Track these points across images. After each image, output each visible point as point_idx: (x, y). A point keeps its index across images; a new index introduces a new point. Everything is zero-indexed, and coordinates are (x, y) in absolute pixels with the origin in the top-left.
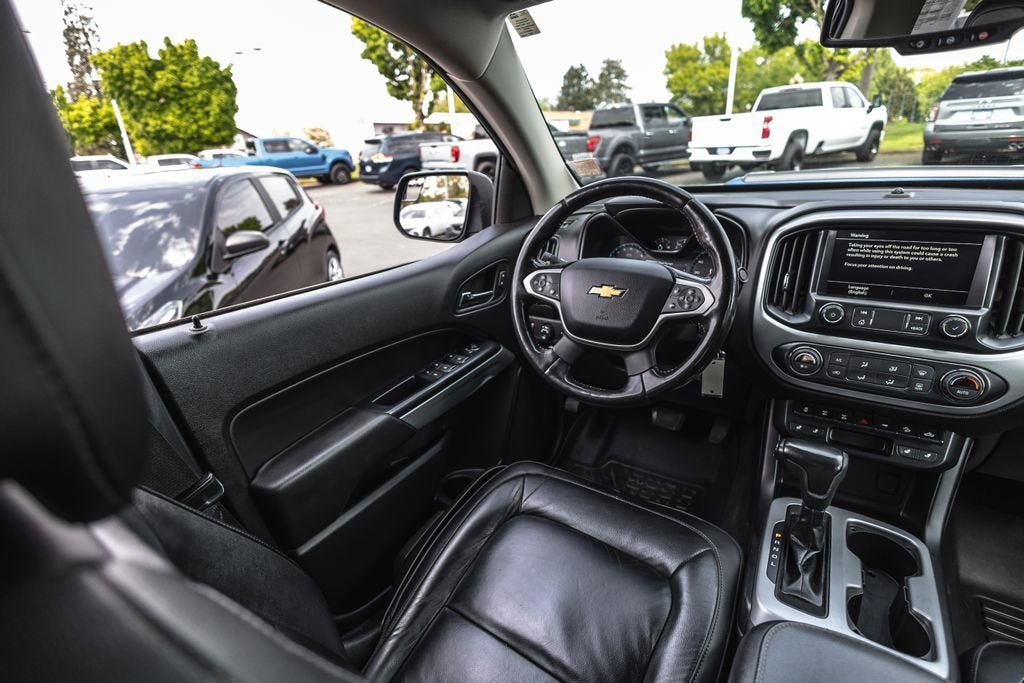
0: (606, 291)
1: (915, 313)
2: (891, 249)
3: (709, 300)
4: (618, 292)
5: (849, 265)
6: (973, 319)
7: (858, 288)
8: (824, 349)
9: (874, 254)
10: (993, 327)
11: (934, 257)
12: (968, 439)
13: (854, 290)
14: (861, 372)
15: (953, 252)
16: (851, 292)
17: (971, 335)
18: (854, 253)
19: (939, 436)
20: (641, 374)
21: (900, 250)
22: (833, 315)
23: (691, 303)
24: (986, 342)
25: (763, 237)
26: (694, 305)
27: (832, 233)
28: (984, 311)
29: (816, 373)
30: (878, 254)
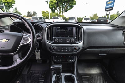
0: (4, 40)
3: (30, 40)
4: (7, 40)
5: (58, 32)
7: (60, 36)
8: (57, 47)
9: (61, 30)
10: (77, 40)
11: (68, 30)
12: (77, 56)
15: (70, 30)
17: (74, 41)
18: (59, 30)
19: (74, 57)
20: (16, 60)
22: (57, 41)
23: (26, 41)
24: (76, 42)
25: (45, 28)
26: (27, 42)
27: (55, 27)
28: (75, 38)
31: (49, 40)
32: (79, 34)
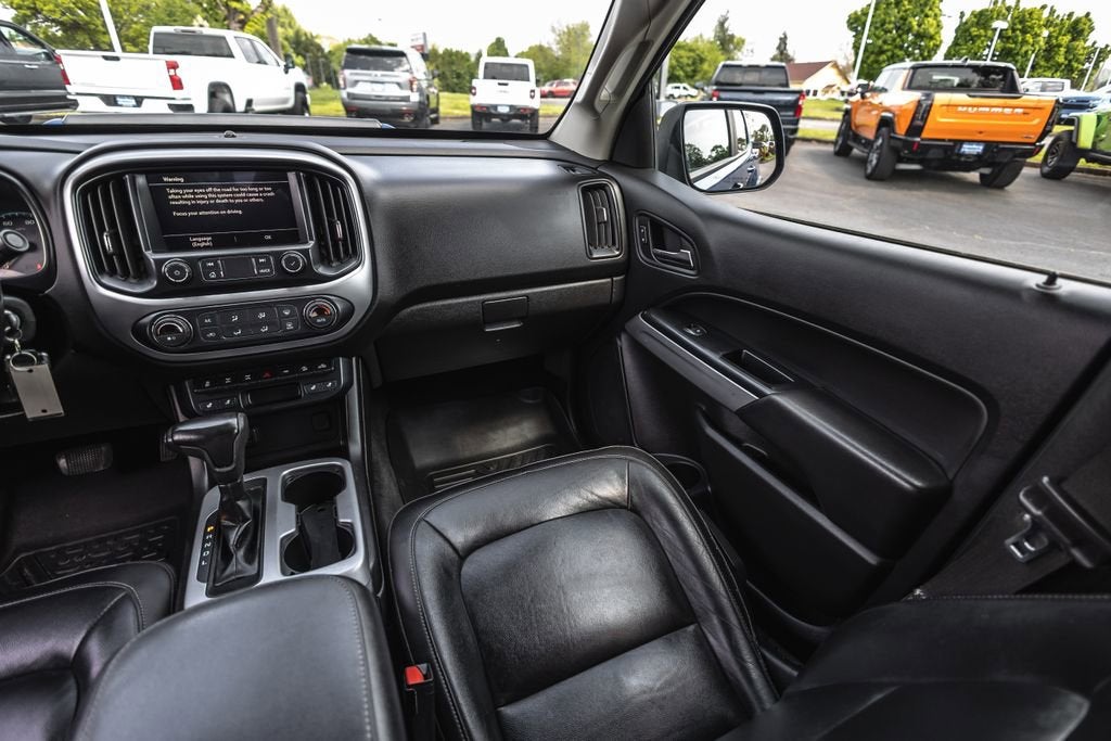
1: (258, 256)
2: (212, 193)
5: (179, 214)
6: (305, 252)
7: (200, 239)
8: (190, 314)
9: (199, 199)
10: (325, 259)
11: (256, 197)
12: (354, 359)
13: (198, 242)
14: (235, 326)
15: (269, 192)
16: (195, 245)
17: (308, 267)
18: (178, 200)
19: (330, 364)
21: (222, 192)
22: (177, 273)
24: (321, 270)
25: (55, 189)
27: (140, 178)
28: (312, 243)
29: (191, 342)
30: (203, 199)
31: (112, 273)
32: (330, 214)
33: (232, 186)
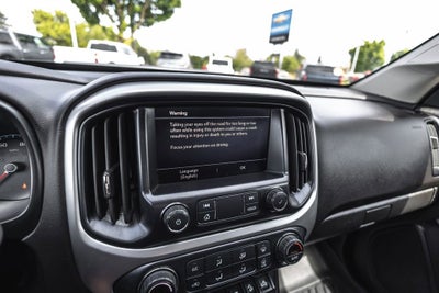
1: (247, 193)
2: (209, 127)
5: (176, 147)
9: (196, 133)
11: (242, 131)
13: (186, 174)
14: (218, 271)
16: (183, 177)
18: (177, 134)
21: (217, 127)
22: (177, 222)
25: (57, 120)
27: (149, 111)
28: (286, 176)
30: (200, 133)
33: (226, 120)
